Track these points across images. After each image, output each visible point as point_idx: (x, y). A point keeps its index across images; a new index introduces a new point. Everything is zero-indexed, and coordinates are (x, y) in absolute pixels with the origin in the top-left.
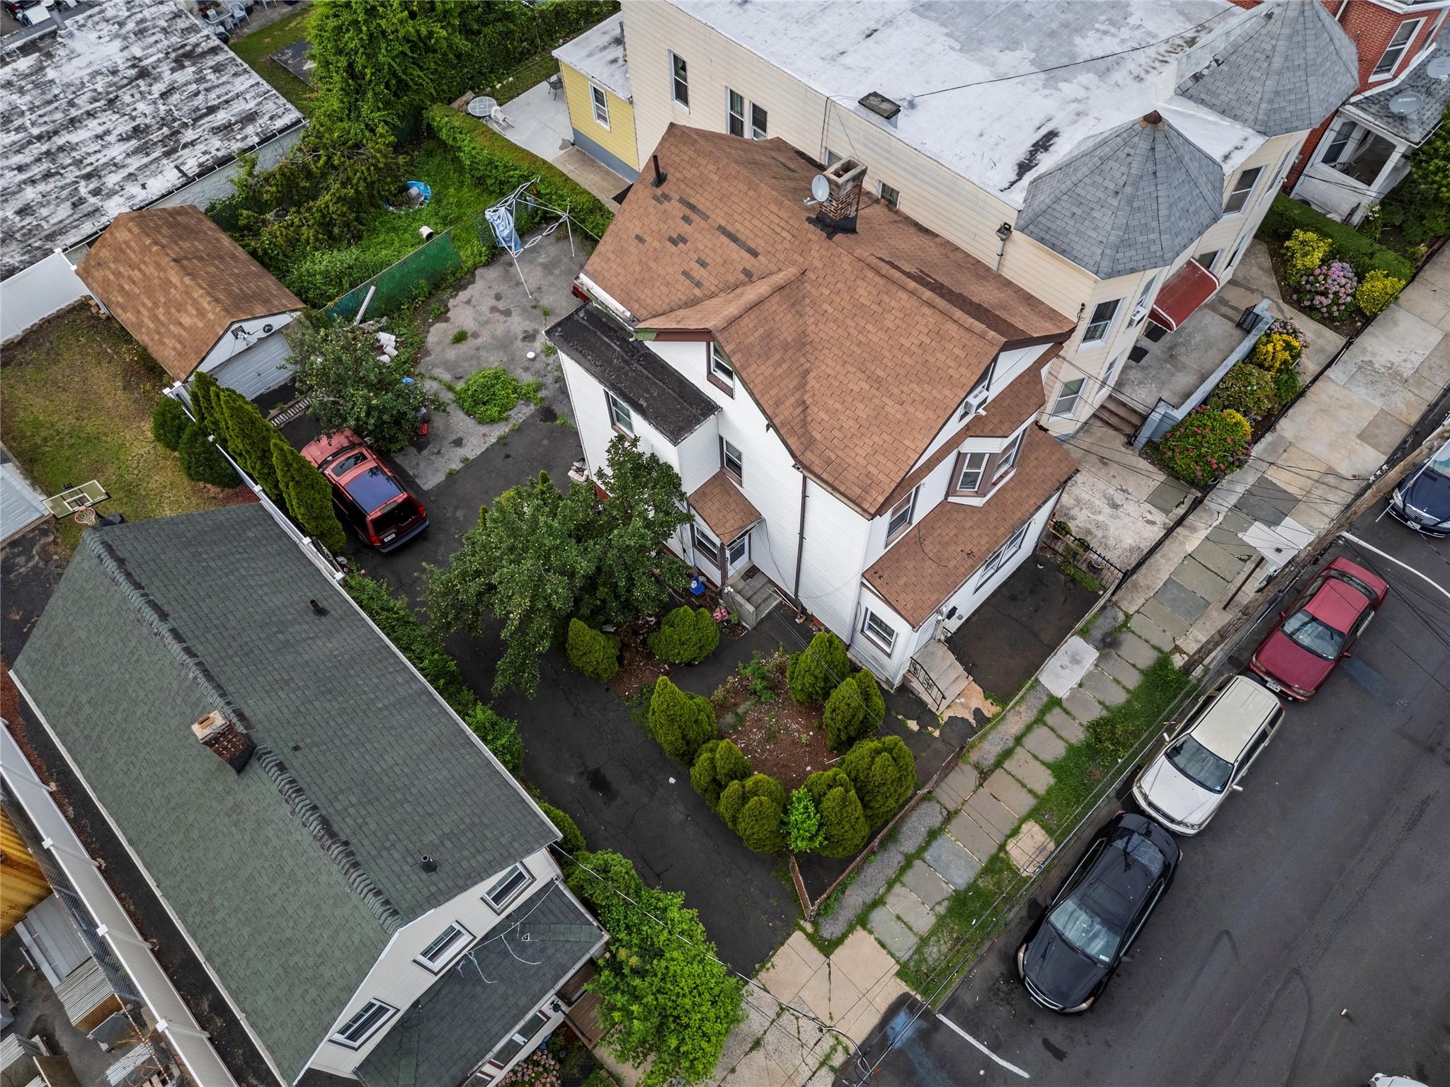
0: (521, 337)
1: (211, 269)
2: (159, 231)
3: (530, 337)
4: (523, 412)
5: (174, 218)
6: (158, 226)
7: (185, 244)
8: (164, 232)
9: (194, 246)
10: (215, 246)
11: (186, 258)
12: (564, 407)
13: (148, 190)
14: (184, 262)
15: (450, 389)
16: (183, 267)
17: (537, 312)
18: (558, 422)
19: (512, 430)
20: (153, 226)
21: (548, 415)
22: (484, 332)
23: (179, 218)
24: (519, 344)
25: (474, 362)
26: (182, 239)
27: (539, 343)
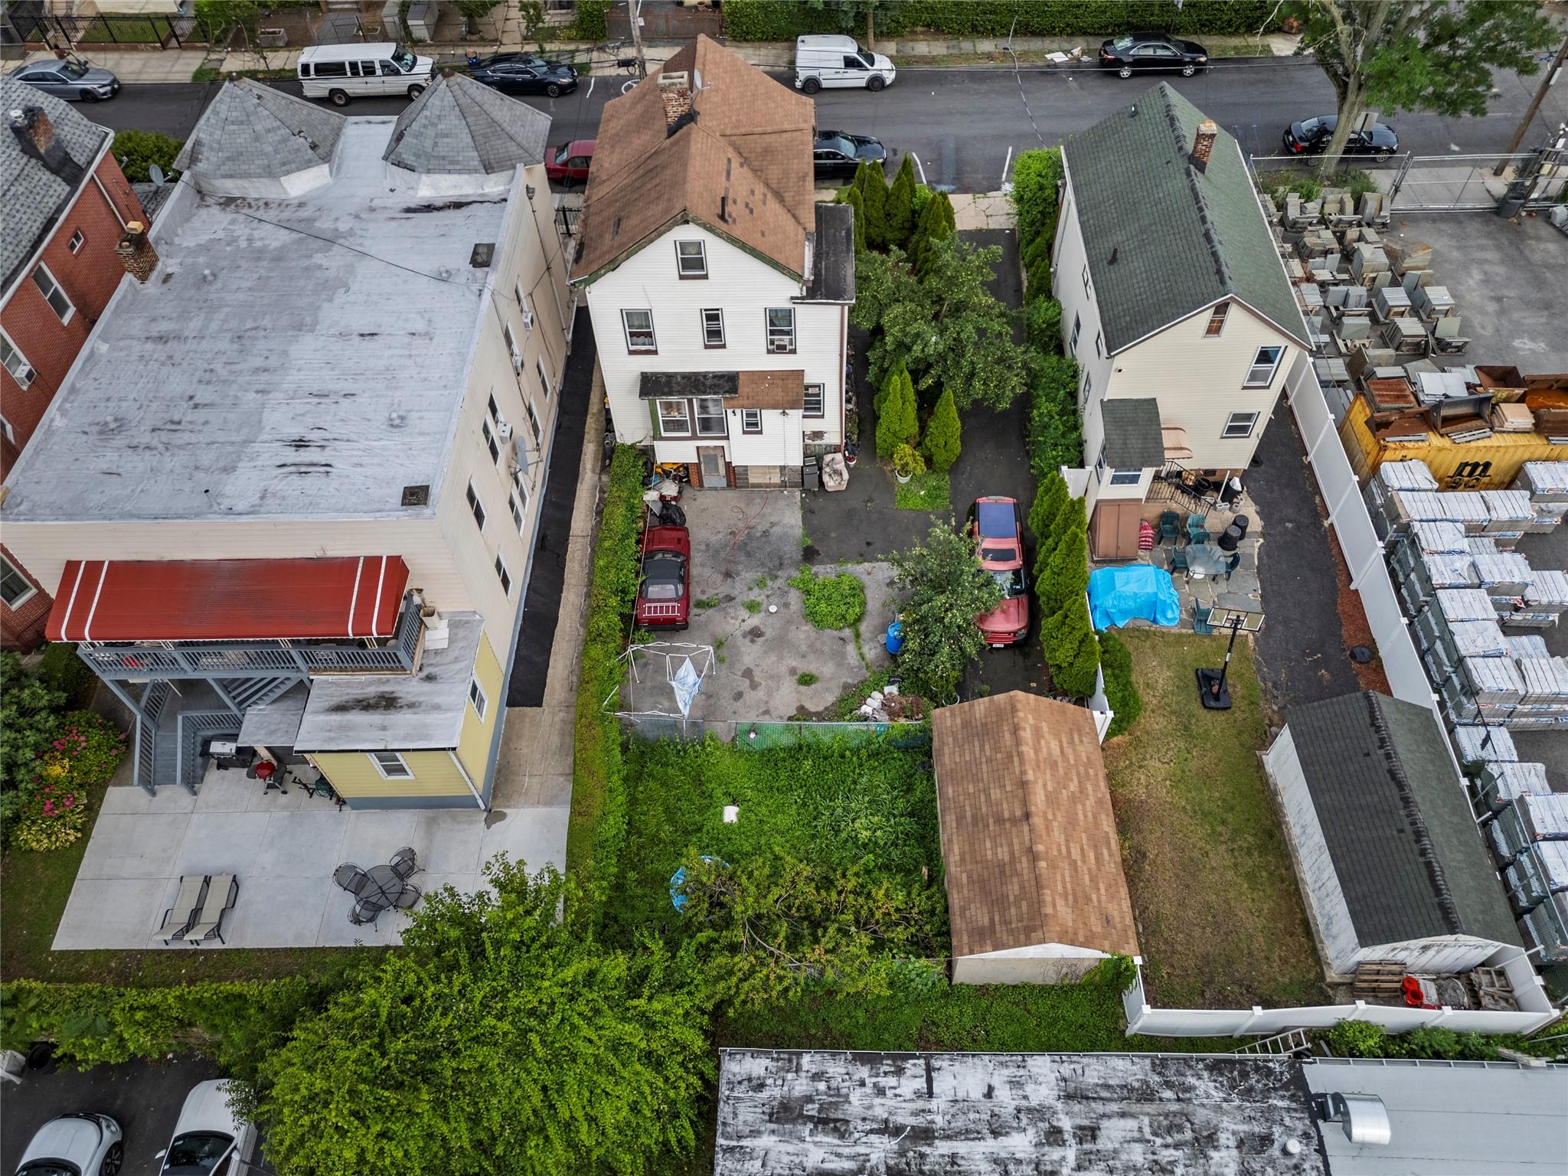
1: (996, 794)
2: (1022, 888)
3: (755, 633)
4: (825, 571)
5: (992, 920)
6: (1018, 900)
7: (1003, 853)
8: (1016, 887)
9: (995, 846)
10: (971, 844)
11: (1014, 821)
12: (794, 552)
13: (988, 1080)
14: (1018, 813)
15: (858, 636)
16: (1025, 802)
17: (724, 652)
18: (809, 542)
19: (846, 561)
20: (1024, 904)
21: (810, 555)
22: (783, 669)
23: (986, 921)
24: (769, 633)
25: (818, 645)
26: (1001, 866)
27: (754, 621)
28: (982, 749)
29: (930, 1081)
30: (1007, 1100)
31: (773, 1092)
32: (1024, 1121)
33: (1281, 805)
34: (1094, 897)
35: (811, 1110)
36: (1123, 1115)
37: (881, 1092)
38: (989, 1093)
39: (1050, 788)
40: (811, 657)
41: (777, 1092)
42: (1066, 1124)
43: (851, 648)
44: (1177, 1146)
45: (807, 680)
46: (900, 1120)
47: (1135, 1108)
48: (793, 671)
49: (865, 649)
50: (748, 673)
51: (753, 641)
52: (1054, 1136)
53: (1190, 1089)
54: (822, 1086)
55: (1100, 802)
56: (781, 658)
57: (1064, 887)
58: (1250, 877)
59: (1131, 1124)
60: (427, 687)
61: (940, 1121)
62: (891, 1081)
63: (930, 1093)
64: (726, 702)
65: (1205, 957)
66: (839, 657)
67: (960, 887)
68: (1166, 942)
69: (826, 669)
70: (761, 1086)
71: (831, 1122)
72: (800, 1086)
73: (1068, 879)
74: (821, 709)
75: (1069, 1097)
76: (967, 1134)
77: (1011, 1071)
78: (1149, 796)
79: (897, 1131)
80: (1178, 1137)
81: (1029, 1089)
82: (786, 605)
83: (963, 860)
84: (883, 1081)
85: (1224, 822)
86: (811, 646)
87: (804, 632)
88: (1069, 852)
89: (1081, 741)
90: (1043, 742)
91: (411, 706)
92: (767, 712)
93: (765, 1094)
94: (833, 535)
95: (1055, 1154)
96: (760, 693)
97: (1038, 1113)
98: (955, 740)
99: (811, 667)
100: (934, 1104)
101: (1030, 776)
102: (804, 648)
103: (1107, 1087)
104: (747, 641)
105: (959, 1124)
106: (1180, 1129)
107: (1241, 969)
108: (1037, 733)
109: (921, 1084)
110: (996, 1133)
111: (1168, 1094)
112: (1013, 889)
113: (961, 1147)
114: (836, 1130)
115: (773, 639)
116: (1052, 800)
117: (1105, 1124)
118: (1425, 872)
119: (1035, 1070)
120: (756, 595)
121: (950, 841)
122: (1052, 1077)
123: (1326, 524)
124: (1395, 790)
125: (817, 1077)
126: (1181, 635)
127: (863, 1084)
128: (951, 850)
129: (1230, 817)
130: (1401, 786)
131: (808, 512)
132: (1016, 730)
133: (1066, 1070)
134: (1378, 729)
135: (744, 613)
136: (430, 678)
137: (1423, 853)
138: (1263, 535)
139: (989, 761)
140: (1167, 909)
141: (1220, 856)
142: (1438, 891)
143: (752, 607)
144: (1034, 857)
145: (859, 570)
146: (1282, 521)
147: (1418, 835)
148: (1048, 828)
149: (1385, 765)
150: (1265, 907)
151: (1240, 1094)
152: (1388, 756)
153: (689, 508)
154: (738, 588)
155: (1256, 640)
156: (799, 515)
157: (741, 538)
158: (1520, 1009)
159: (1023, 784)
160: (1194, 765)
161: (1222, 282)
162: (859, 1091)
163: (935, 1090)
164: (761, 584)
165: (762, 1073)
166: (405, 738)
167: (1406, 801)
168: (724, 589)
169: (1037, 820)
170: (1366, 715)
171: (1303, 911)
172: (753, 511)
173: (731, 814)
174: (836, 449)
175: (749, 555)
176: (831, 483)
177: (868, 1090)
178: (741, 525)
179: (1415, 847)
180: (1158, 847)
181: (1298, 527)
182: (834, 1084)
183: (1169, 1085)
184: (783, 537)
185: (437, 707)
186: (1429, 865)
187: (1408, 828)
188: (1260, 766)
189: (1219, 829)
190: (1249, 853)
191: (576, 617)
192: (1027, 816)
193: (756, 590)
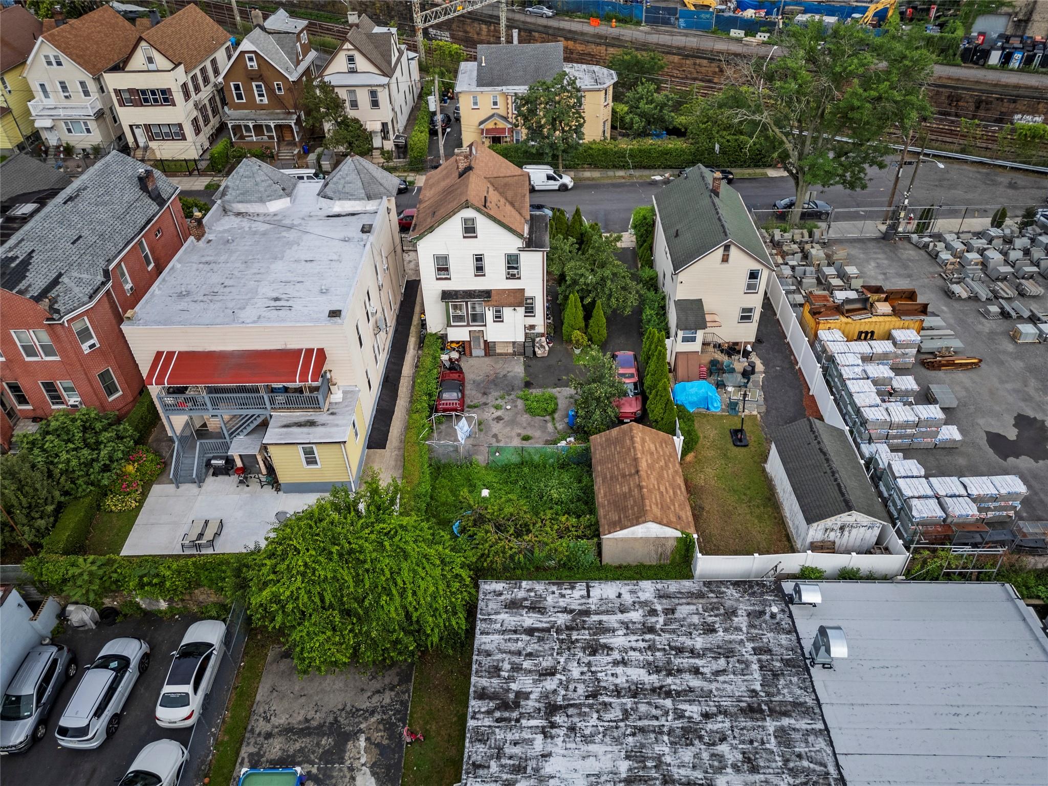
0: (502, 421)
1: (622, 466)
2: (635, 501)
3: (499, 419)
4: (536, 392)
5: (620, 518)
6: (632, 508)
7: (625, 489)
8: (632, 502)
9: (621, 487)
10: (610, 489)
11: (631, 475)
12: (519, 383)
13: (618, 590)
14: (633, 471)
15: (553, 419)
16: (636, 466)
17: (482, 427)
18: (528, 379)
19: (547, 387)
20: (636, 508)
21: (528, 385)
22: (514, 434)
23: (617, 518)
24: (506, 418)
25: (532, 423)
26: (625, 495)
27: (499, 413)
28: (615, 448)
29: (588, 592)
30: (628, 598)
31: (507, 596)
32: (637, 607)
33: (774, 486)
34: (672, 507)
35: (527, 603)
36: (688, 604)
37: (563, 596)
38: (619, 596)
39: (649, 461)
40: (529, 429)
41: (509, 597)
42: (659, 608)
43: (550, 425)
44: (716, 616)
45: (526, 438)
46: (573, 607)
47: (694, 601)
48: (519, 435)
49: (557, 425)
50: (495, 436)
51: (497, 422)
52: (653, 612)
53: (724, 593)
54: (532, 594)
56: (512, 429)
57: (656, 502)
58: (759, 518)
59: (693, 607)
60: (331, 417)
61: (593, 607)
62: (569, 592)
63: (589, 596)
64: (483, 448)
66: (544, 429)
67: (604, 507)
68: (715, 545)
69: (537, 434)
70: (501, 594)
71: (537, 607)
72: (521, 594)
73: (658, 499)
75: (660, 597)
76: (607, 612)
77: (631, 587)
78: (706, 483)
79: (571, 611)
80: (716, 612)
81: (640, 594)
82: (516, 406)
83: (605, 495)
84: (564, 592)
85: (745, 494)
86: (529, 424)
87: (525, 418)
88: (659, 488)
90: (646, 444)
91: (323, 425)
93: (503, 597)
94: (541, 376)
95: (654, 619)
97: (643, 604)
99: (529, 432)
100: (590, 601)
101: (639, 455)
102: (525, 425)
103: (681, 593)
104: (495, 422)
105: (603, 608)
106: (718, 609)
108: (643, 441)
109: (584, 593)
110: (622, 612)
111: (712, 595)
112: (630, 503)
113: (604, 618)
114: (539, 611)
115: (508, 421)
116: (650, 467)
117: (679, 607)
118: (836, 488)
119: (643, 587)
120: (499, 402)
121: (599, 489)
122: (652, 590)
123: (798, 368)
124: (822, 456)
125: (529, 590)
126: (722, 416)
127: (553, 593)
128: (599, 492)
129: (748, 492)
130: (825, 454)
131: (527, 367)
132: (632, 438)
133: (659, 586)
134: (814, 432)
135: (493, 410)
136: (332, 414)
137: (836, 480)
138: (764, 372)
139: (619, 453)
140: (715, 532)
141: (743, 509)
142: (843, 495)
143: (497, 408)
144: (640, 488)
145: (555, 391)
146: (774, 366)
147: (833, 473)
148: (648, 477)
149: (818, 447)
150: (767, 530)
151: (749, 594)
152: (819, 443)
153: (465, 365)
154: (490, 399)
155: (761, 417)
156: (523, 368)
157: (491, 378)
158: (890, 553)
159: (636, 460)
160: (729, 470)
161: (726, 235)
162: (551, 596)
163: (591, 594)
164: (502, 398)
165: (501, 589)
166: (320, 438)
167: (827, 460)
168: (483, 400)
169: (642, 473)
170: (808, 427)
171: (786, 530)
172: (498, 366)
173: (485, 493)
174: (542, 335)
175: (496, 385)
176: (539, 352)
177: (557, 595)
178: (492, 372)
179: (832, 478)
180: (709, 504)
181: (783, 369)
182: (538, 593)
183: (712, 591)
184: (515, 377)
185: (337, 425)
186: (839, 485)
187: (829, 471)
188: (764, 470)
189: (743, 497)
190: (758, 507)
191: (404, 411)
192: (637, 472)
193: (500, 400)
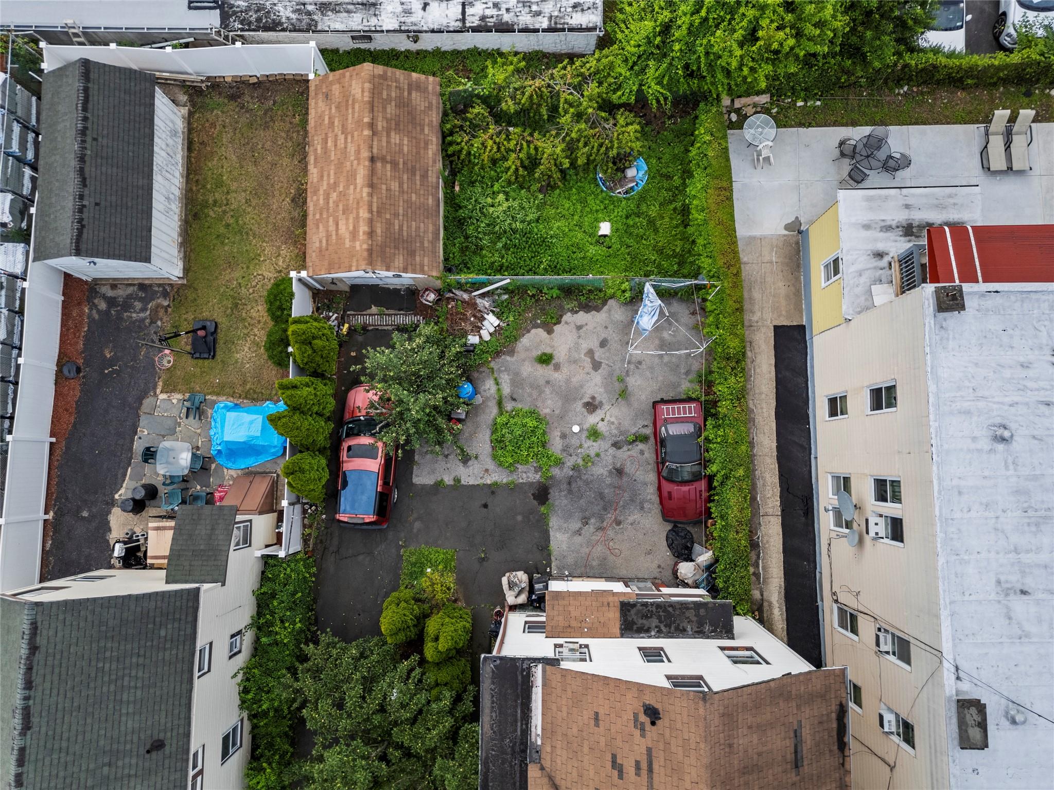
0: (586, 400)
1: (395, 186)
2: (384, 108)
3: (592, 406)
4: (528, 475)
5: (410, 93)
6: (389, 99)
7: (395, 138)
8: (389, 110)
9: (401, 145)
10: (418, 153)
11: (383, 160)
12: (558, 498)
13: (425, 14)
14: (379, 165)
15: (500, 404)
16: (373, 172)
17: (618, 386)
18: (543, 509)
19: (507, 484)
20: (385, 96)
21: (542, 494)
22: (565, 370)
23: (414, 94)
24: (579, 406)
25: (535, 394)
26: (397, 129)
27: (592, 419)
28: (401, 227)
29: (464, 13)
33: (180, 235)
34: (333, 110)
37: (496, 6)
38: (425, 6)
39: (352, 187)
40: (542, 382)
43: (506, 390)
45: (545, 359)
48: (557, 367)
49: (493, 389)
50: (596, 366)
51: (593, 398)
54: (534, 8)
55: (316, 192)
56: (568, 381)
57: (353, 108)
58: (219, 184)
60: (881, 247)
62: (488, 12)
63: (464, 5)
64: (613, 336)
65: (266, 127)
66: (517, 382)
67: (430, 124)
69: (529, 370)
70: (575, 6)
72: (549, 7)
73: (350, 116)
74: (533, 331)
77: (409, 20)
81: (399, 9)
82: (564, 436)
83: (426, 143)
84: (494, 12)
85: (228, 226)
86: (541, 392)
87: (548, 406)
88: (346, 138)
89: (321, 242)
90: (351, 228)
91: (888, 228)
92: (579, 328)
94: (519, 518)
96: (585, 345)
98: (422, 243)
99: (543, 372)
101: (366, 190)
102: (548, 390)
103: (348, 12)
104: (598, 399)
107: (245, 119)
108: (354, 234)
109: (469, 11)
112: (391, 109)
115: (575, 399)
116: (352, 176)
118: (90, 106)
119: (394, 21)
120: (591, 447)
121: (434, 162)
122: (383, 16)
123: (50, 516)
124: (87, 170)
125: (538, 14)
127: (508, 10)
128: (435, 154)
129: (222, 230)
130: (81, 172)
131: (544, 547)
133: (373, 21)
134: (80, 221)
135: (602, 427)
136: (880, 255)
137: (85, 119)
138: (112, 503)
139: (396, 215)
140: (286, 161)
141: (237, 200)
142: (86, 90)
143: (594, 434)
144: (372, 125)
145: (497, 476)
146: (92, 517)
147: (83, 132)
148: (358, 152)
149: (86, 192)
150: (215, 162)
151: (264, 9)
152: (81, 197)
153: (664, 554)
154: (610, 456)
155: (155, 388)
156: (553, 545)
157: (610, 517)
159: (372, 185)
160: (237, 274)
162: (510, 5)
163: (460, 7)
164: (587, 459)
165: (574, 15)
166: (886, 198)
167: (82, 159)
168: (623, 454)
169: (365, 154)
170: (85, 235)
171: (189, 157)
172: (599, 550)
173: (605, 228)
174: (513, 608)
175: (601, 496)
176: (521, 577)
177: (504, 7)
178: (610, 533)
179: (89, 125)
181: (79, 509)
182: (527, 9)
183: (309, 13)
184: (568, 516)
185: (867, 227)
186: (85, 109)
187: (89, 139)
188: (186, 270)
189: (232, 221)
190: (215, 202)
192: (372, 159)
193: (592, 453)
